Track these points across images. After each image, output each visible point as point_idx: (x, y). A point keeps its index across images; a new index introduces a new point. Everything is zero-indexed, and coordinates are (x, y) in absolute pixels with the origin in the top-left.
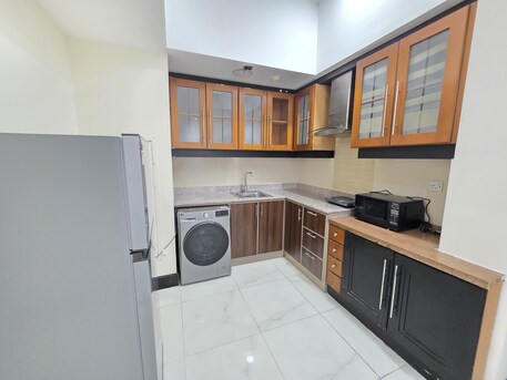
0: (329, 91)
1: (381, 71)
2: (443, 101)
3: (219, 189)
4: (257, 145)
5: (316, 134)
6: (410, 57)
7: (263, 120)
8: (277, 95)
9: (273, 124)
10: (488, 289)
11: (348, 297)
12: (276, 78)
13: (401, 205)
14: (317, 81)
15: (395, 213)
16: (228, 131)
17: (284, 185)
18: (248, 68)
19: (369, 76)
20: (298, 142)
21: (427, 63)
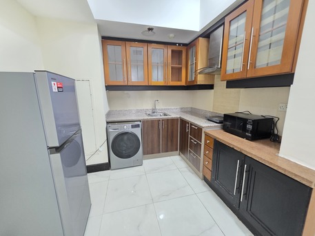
0: (209, 42)
1: (242, 22)
2: (286, 39)
3: (138, 111)
4: (161, 82)
5: (200, 73)
6: (262, 8)
7: (165, 65)
8: (174, 48)
9: (172, 68)
10: (313, 187)
11: (215, 184)
12: (172, 35)
13: (254, 121)
14: (201, 36)
15: (249, 127)
16: (141, 73)
17: (181, 109)
18: (150, 29)
19: (234, 27)
20: (189, 80)
21: (275, 10)
